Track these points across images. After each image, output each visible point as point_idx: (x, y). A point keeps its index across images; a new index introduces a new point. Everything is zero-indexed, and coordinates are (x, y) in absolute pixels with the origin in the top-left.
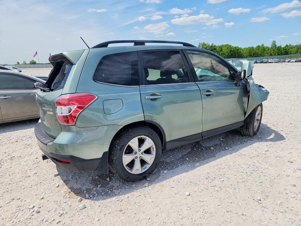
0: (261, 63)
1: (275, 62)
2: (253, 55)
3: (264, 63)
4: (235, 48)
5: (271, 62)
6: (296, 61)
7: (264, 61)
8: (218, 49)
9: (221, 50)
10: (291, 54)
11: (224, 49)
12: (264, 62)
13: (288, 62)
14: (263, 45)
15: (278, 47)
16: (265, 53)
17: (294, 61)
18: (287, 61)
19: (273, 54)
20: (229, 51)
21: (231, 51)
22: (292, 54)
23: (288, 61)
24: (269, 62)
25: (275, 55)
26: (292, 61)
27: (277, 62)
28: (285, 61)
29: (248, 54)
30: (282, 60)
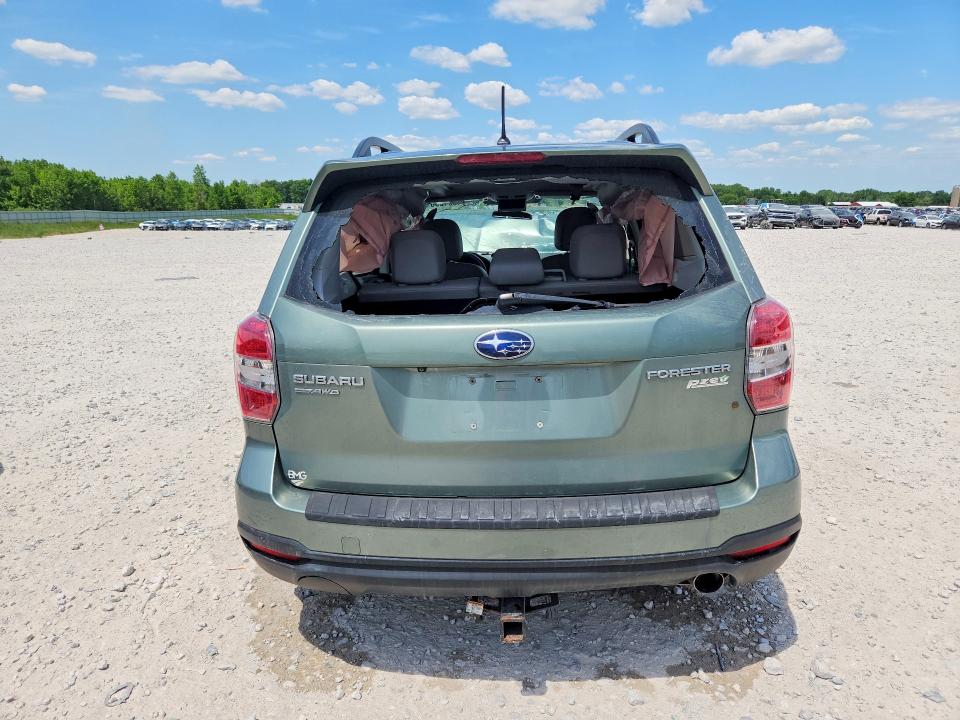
0: (185, 229)
1: (225, 229)
2: (148, 204)
3: (195, 229)
4: (86, 175)
5: (213, 229)
6: (278, 228)
7: (194, 222)
8: (17, 174)
9: (34, 180)
10: (251, 206)
11: (41, 175)
12: (194, 225)
13: (259, 228)
14: (173, 175)
15: (216, 185)
16: (185, 199)
17: (273, 226)
18: (253, 225)
19: (207, 205)
20: (63, 185)
21: (71, 185)
22: (254, 207)
23: (257, 225)
24: (209, 229)
25: (212, 207)
26: (267, 226)
27: (229, 229)
28: (249, 227)
29: (133, 199)
30: (241, 223)
